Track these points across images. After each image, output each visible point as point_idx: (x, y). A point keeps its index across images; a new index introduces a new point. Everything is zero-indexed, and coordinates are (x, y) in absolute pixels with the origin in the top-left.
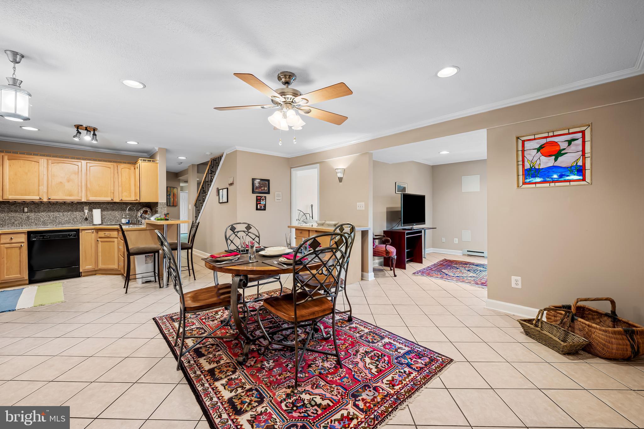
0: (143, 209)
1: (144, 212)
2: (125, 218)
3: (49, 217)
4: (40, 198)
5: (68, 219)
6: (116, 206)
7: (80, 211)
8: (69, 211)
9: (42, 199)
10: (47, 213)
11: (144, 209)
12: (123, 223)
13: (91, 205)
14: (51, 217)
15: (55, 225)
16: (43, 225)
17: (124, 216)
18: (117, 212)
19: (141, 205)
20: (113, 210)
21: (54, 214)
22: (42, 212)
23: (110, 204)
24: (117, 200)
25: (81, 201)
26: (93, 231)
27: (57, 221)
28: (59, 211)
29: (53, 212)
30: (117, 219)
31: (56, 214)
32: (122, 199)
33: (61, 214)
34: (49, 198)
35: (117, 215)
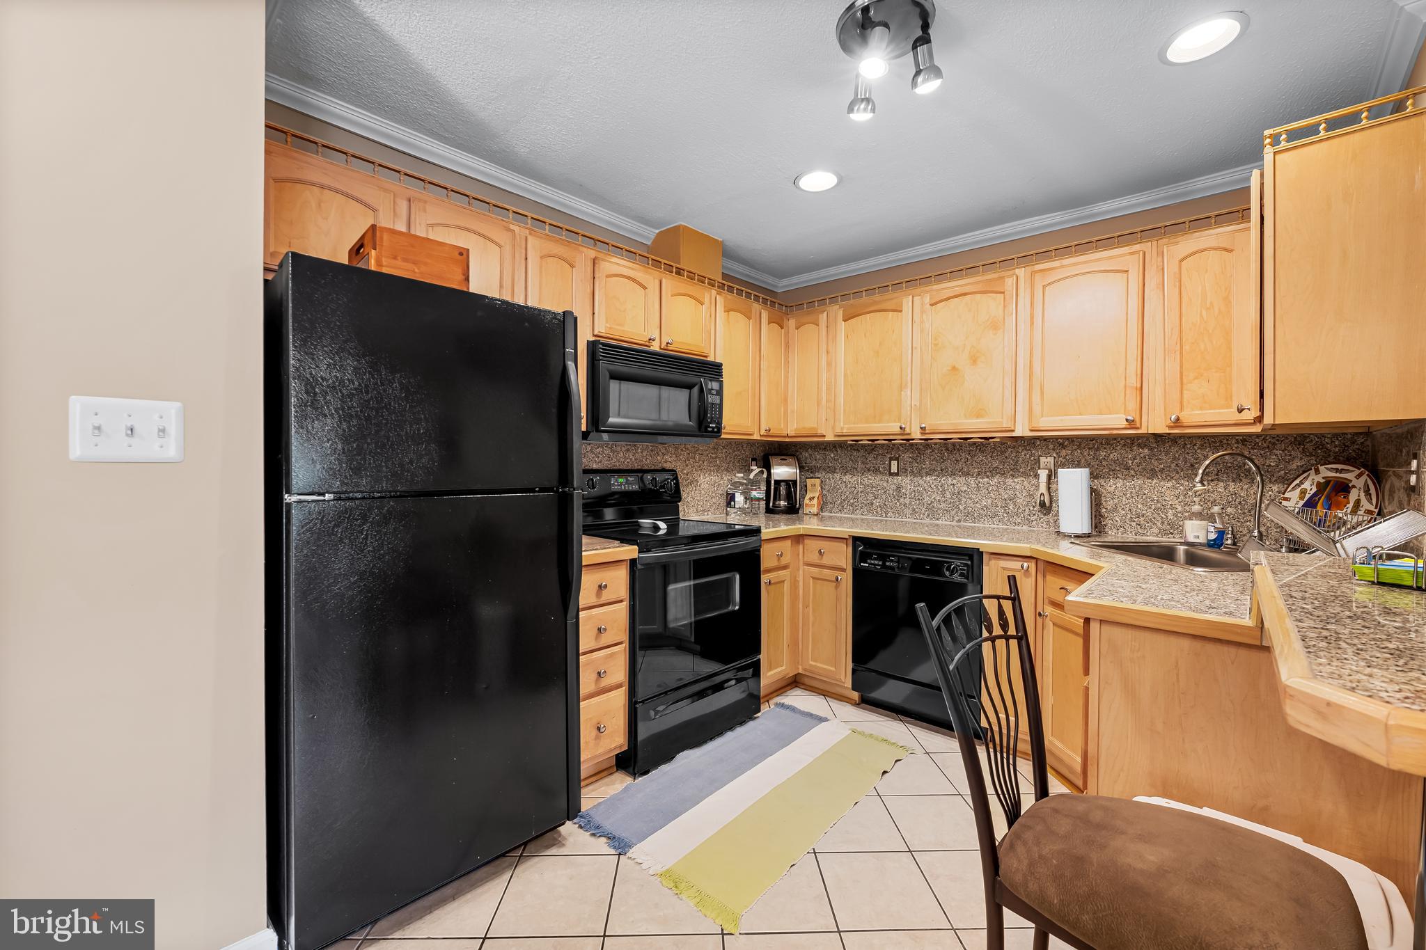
0: (1317, 471)
1: (1321, 488)
2: (1199, 516)
3: (943, 492)
4: (901, 428)
5: (989, 501)
6: (1167, 453)
7: (1025, 475)
8: (994, 472)
9: (908, 431)
10: (939, 479)
11: (1326, 472)
12: (1191, 539)
13: (1064, 453)
14: (948, 493)
15: (956, 519)
16: (928, 515)
17: (1196, 508)
18: (1169, 484)
19: (1309, 446)
20: (1153, 474)
21: (955, 482)
22: (927, 474)
23: (1139, 446)
24: (1156, 423)
25: (1014, 434)
26: (1025, 565)
27: (961, 507)
28: (968, 474)
29: (953, 474)
30: (1170, 516)
31: (960, 482)
32: (1178, 419)
33: (972, 481)
34: (921, 428)
35: (1170, 499)
